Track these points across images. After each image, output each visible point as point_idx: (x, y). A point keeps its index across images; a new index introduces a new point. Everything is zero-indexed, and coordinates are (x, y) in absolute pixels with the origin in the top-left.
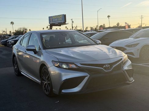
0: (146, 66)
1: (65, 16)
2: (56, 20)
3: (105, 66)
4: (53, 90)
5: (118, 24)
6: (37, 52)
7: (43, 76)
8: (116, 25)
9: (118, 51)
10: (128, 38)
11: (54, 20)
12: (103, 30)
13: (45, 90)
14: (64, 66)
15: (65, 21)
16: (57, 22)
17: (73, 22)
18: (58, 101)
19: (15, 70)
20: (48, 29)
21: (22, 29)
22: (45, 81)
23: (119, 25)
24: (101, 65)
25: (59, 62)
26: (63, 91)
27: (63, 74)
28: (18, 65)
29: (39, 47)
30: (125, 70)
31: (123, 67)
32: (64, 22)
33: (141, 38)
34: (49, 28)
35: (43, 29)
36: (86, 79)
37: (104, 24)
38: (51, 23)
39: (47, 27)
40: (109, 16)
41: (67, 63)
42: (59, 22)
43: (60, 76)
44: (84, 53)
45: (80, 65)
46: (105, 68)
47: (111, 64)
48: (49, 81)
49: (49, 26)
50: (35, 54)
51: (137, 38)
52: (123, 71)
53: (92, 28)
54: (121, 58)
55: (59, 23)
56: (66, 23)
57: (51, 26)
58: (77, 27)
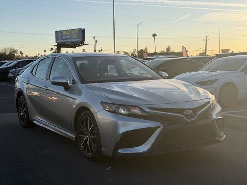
0: (231, 115)
1: (83, 31)
2: (68, 37)
3: (187, 112)
4: (102, 149)
5: (168, 48)
6: (70, 88)
7: (81, 127)
8: (165, 51)
9: (201, 90)
10: (198, 71)
11: (64, 37)
12: (152, 57)
13: (85, 149)
14: (123, 111)
15: (84, 40)
16: (69, 41)
17: (96, 42)
18: (110, 168)
19: (21, 119)
20: (54, 52)
21: (8, 51)
22: (86, 135)
23: (169, 50)
24: (181, 111)
25: (114, 104)
26: (120, 151)
27: (120, 122)
28: (27, 109)
29: (74, 80)
30: (214, 119)
31: (211, 115)
32: (81, 41)
33: (219, 71)
34: (54, 50)
35: (45, 51)
36: (158, 131)
37: (146, 48)
38: (59, 42)
39: (52, 49)
40: (154, 35)
41: (127, 106)
42: (73, 40)
43: (115, 126)
44: (151, 91)
45: (147, 110)
46: (186, 116)
47: (195, 110)
48: (93, 134)
49: (56, 47)
50: (65, 90)
51: (213, 71)
52: (212, 121)
53: (126, 53)
54: (208, 100)
55: (72, 43)
56: (85, 43)
57: (59, 46)
58: (102, 50)
